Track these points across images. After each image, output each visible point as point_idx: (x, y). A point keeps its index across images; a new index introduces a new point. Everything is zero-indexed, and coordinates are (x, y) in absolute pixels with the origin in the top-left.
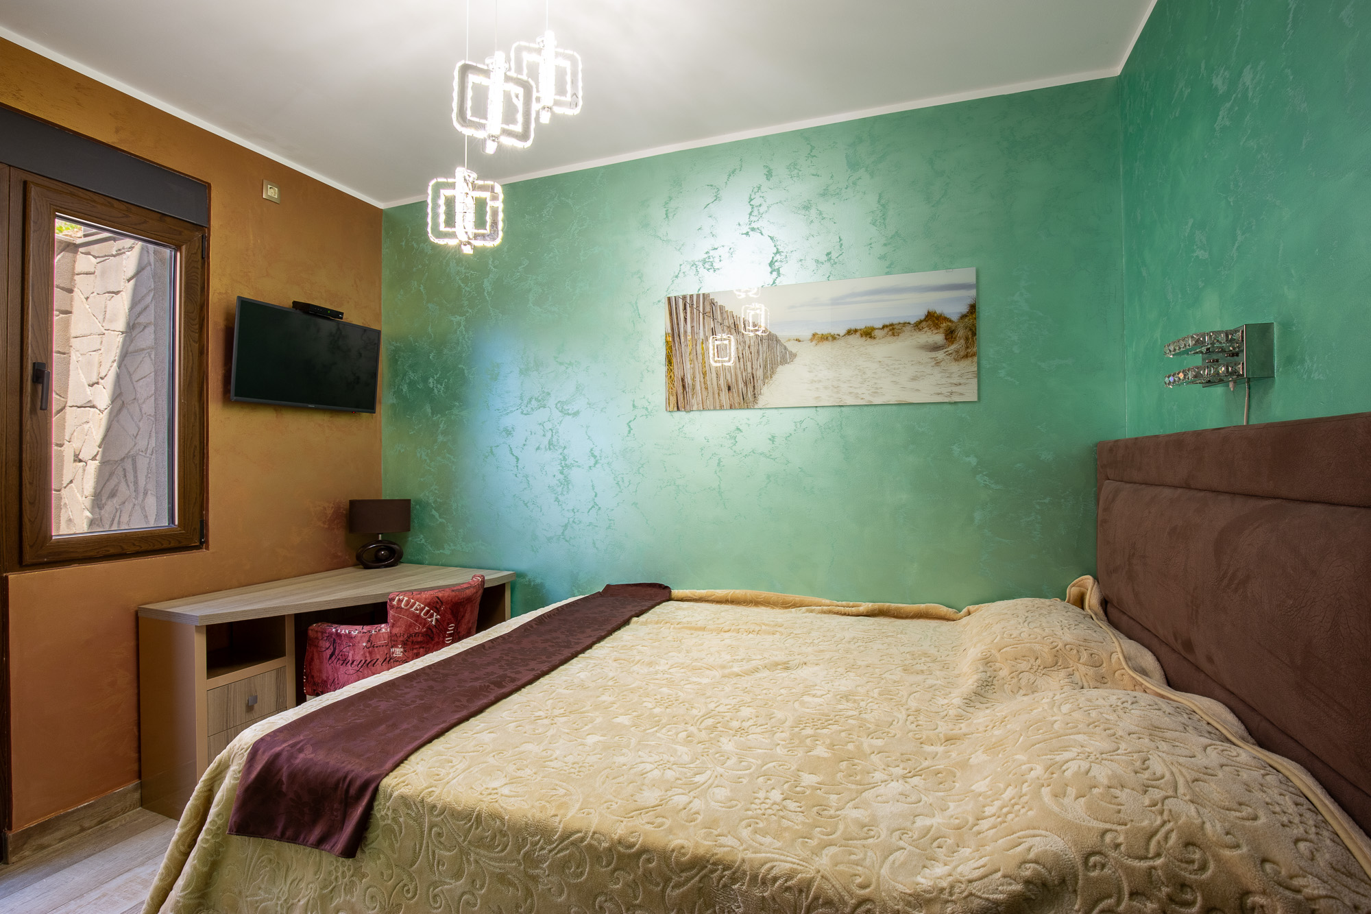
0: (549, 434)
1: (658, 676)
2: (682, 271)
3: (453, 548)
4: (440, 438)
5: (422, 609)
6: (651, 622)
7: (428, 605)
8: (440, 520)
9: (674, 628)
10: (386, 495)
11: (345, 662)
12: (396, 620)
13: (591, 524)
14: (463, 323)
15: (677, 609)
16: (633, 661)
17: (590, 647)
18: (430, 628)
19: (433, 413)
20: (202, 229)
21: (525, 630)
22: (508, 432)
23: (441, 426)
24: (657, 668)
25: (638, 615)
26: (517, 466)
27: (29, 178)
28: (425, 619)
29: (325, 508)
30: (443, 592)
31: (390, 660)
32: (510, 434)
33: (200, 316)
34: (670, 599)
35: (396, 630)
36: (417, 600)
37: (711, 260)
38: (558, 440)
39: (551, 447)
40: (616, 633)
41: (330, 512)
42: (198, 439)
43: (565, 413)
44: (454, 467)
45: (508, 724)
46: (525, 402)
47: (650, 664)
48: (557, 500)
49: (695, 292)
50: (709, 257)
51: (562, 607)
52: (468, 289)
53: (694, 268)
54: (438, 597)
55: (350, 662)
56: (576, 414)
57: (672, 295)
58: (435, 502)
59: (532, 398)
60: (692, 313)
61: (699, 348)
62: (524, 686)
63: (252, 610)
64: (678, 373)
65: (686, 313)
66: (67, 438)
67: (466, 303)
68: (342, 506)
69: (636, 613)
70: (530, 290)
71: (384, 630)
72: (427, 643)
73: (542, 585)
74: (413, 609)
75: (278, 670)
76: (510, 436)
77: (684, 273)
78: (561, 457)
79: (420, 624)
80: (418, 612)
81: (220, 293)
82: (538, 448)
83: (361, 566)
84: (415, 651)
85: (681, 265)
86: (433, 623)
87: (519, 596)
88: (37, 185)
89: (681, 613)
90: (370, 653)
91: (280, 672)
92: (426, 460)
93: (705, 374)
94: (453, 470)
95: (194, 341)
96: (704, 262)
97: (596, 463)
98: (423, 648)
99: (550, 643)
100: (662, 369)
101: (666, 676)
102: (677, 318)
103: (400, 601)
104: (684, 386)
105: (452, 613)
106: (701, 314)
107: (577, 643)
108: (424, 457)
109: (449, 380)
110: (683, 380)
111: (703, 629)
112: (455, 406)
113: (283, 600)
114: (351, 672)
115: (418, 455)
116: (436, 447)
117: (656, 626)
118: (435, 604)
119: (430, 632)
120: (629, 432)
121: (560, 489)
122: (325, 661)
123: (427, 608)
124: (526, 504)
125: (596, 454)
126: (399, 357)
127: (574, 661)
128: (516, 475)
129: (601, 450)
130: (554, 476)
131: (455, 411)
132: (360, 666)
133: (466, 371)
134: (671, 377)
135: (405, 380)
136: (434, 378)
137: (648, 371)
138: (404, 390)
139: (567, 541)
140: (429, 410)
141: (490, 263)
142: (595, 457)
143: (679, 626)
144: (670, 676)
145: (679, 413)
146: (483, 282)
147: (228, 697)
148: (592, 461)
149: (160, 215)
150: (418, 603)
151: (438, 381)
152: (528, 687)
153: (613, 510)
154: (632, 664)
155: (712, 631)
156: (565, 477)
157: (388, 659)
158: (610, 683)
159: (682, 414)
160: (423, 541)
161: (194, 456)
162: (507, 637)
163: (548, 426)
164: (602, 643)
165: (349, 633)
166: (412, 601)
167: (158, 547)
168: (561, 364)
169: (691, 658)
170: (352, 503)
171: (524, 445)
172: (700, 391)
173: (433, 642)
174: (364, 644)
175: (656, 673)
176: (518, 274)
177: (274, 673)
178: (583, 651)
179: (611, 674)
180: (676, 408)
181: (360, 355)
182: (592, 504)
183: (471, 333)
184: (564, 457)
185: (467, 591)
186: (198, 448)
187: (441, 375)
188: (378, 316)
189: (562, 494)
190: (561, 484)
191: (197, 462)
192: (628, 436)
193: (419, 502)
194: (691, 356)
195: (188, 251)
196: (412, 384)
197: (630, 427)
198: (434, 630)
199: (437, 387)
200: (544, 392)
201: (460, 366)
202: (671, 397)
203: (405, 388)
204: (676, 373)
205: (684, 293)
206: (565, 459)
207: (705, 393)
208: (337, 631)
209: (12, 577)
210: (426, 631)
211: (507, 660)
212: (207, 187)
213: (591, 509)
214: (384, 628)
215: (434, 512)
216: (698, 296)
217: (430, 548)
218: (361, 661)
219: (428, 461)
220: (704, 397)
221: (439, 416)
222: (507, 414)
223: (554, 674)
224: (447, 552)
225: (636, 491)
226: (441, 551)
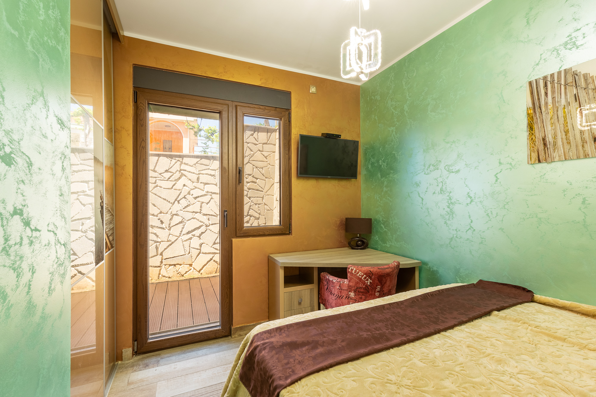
0: (440, 185)
1: (505, 378)
2: (542, 59)
3: (391, 244)
4: (385, 189)
5: (362, 276)
6: (510, 319)
7: (365, 274)
8: (385, 229)
9: (531, 330)
10: (363, 217)
11: (331, 293)
12: (351, 279)
13: (468, 239)
14: (394, 130)
15: (538, 312)
16: (484, 353)
17: (452, 327)
18: (367, 286)
19: (381, 177)
20: (288, 110)
21: (412, 302)
22: (418, 185)
23: (385, 183)
24: (506, 368)
25: (499, 310)
26: (422, 203)
27: (237, 104)
28: (364, 281)
29: (336, 221)
30: (373, 269)
31: (348, 298)
32: (418, 186)
33: (288, 144)
34: (533, 301)
35: (351, 284)
36: (360, 271)
37: (574, 40)
38: (446, 188)
39: (442, 192)
40: (477, 321)
41: (338, 222)
42: (288, 192)
43: (451, 172)
44: (391, 203)
45: (367, 378)
46: (427, 167)
47: (499, 361)
48: (446, 223)
49: (555, 70)
50: (571, 39)
51: (442, 290)
52: (396, 112)
53: (555, 53)
54: (370, 271)
55: (333, 294)
56: (458, 171)
57: (533, 79)
58: (383, 220)
59: (430, 165)
60: (553, 87)
61: (561, 113)
62: (392, 347)
63: (299, 263)
64: (539, 135)
65: (547, 89)
66: (275, 193)
67: (396, 120)
68: (343, 220)
69: (497, 308)
70: (429, 104)
71: (346, 282)
72: (366, 293)
73: (437, 271)
74: (358, 275)
75: (311, 289)
76: (418, 187)
77: (545, 59)
78: (448, 198)
79: (362, 283)
80: (361, 277)
81: (295, 134)
82: (434, 193)
83: (350, 248)
84: (360, 296)
85: (541, 55)
86: (369, 284)
87: (423, 275)
88: (239, 106)
89: (541, 317)
90: (340, 292)
91: (311, 290)
92: (378, 200)
93: (567, 132)
94: (391, 205)
95: (286, 154)
96: (566, 44)
97: (472, 201)
98: (364, 295)
99: (424, 316)
100: (524, 134)
101: (513, 381)
102: (538, 95)
103: (352, 270)
104: (545, 144)
105: (379, 280)
106: (563, 87)
107: (443, 322)
108: (378, 198)
109: (388, 160)
110: (544, 139)
111: (564, 340)
112: (391, 173)
113: (312, 260)
114: (334, 299)
115: (375, 198)
116: (383, 194)
117: (514, 323)
118: (369, 274)
119: (367, 288)
120: (497, 181)
121: (447, 217)
122: (325, 290)
123: (365, 276)
124: (427, 224)
125: (471, 195)
126: (367, 152)
127: (436, 337)
128: (422, 208)
129: (475, 193)
130: (444, 209)
131: (391, 175)
132: (336, 297)
133: (396, 155)
134: (532, 139)
135: (370, 162)
136: (381, 160)
137: (512, 138)
138: (369, 167)
139: (452, 248)
140: (380, 176)
141: (407, 95)
142: (471, 197)
143: (536, 329)
144: (518, 383)
145: (540, 165)
146: (404, 107)
147: (291, 297)
148: (469, 200)
149: (275, 108)
150: (360, 272)
151: (384, 161)
152: (396, 349)
153: (484, 232)
154: (482, 356)
155: (574, 344)
156: (451, 210)
157: (348, 297)
158: (458, 369)
159: (543, 165)
160: (377, 239)
161: (287, 199)
162: (400, 304)
163: (440, 180)
164: (463, 327)
165: (333, 280)
166: (358, 271)
167: (275, 233)
168: (448, 143)
169: (544, 368)
170: (347, 219)
171: (426, 191)
172: (561, 146)
173: (369, 294)
174: (338, 287)
175: (503, 373)
176: (422, 97)
177: (309, 290)
178: (445, 330)
179: (461, 359)
180: (537, 161)
181: (353, 153)
182: (468, 227)
183: (398, 134)
184: (450, 198)
185: (387, 270)
186: (288, 196)
187: (384, 158)
188: (359, 135)
189: (449, 220)
190: (448, 214)
191: (288, 201)
192: (495, 183)
193: (376, 220)
194: (552, 121)
195: (284, 120)
196: (372, 164)
197: (497, 177)
198: (369, 287)
199: (383, 164)
200: (437, 161)
201: (393, 153)
202: (533, 154)
203: (370, 166)
204: (537, 135)
205: (545, 74)
206: (450, 199)
207: (567, 147)
208: (329, 278)
209: (234, 240)
210: (365, 287)
211: (393, 321)
212: (290, 93)
213: (468, 230)
214: (346, 281)
215: (382, 225)
216: (559, 73)
217: (380, 242)
218: (337, 295)
219: (379, 200)
220: (566, 150)
221: (384, 178)
222: (417, 175)
223: (417, 343)
224: (388, 246)
225: (502, 220)
226: (385, 245)
